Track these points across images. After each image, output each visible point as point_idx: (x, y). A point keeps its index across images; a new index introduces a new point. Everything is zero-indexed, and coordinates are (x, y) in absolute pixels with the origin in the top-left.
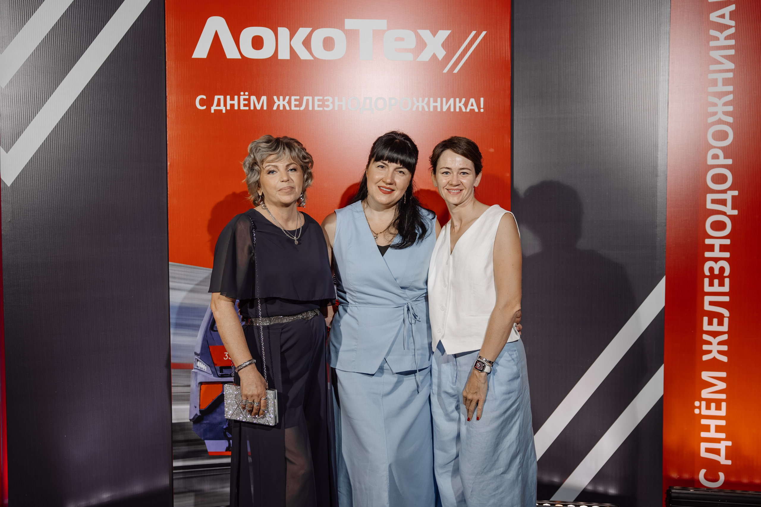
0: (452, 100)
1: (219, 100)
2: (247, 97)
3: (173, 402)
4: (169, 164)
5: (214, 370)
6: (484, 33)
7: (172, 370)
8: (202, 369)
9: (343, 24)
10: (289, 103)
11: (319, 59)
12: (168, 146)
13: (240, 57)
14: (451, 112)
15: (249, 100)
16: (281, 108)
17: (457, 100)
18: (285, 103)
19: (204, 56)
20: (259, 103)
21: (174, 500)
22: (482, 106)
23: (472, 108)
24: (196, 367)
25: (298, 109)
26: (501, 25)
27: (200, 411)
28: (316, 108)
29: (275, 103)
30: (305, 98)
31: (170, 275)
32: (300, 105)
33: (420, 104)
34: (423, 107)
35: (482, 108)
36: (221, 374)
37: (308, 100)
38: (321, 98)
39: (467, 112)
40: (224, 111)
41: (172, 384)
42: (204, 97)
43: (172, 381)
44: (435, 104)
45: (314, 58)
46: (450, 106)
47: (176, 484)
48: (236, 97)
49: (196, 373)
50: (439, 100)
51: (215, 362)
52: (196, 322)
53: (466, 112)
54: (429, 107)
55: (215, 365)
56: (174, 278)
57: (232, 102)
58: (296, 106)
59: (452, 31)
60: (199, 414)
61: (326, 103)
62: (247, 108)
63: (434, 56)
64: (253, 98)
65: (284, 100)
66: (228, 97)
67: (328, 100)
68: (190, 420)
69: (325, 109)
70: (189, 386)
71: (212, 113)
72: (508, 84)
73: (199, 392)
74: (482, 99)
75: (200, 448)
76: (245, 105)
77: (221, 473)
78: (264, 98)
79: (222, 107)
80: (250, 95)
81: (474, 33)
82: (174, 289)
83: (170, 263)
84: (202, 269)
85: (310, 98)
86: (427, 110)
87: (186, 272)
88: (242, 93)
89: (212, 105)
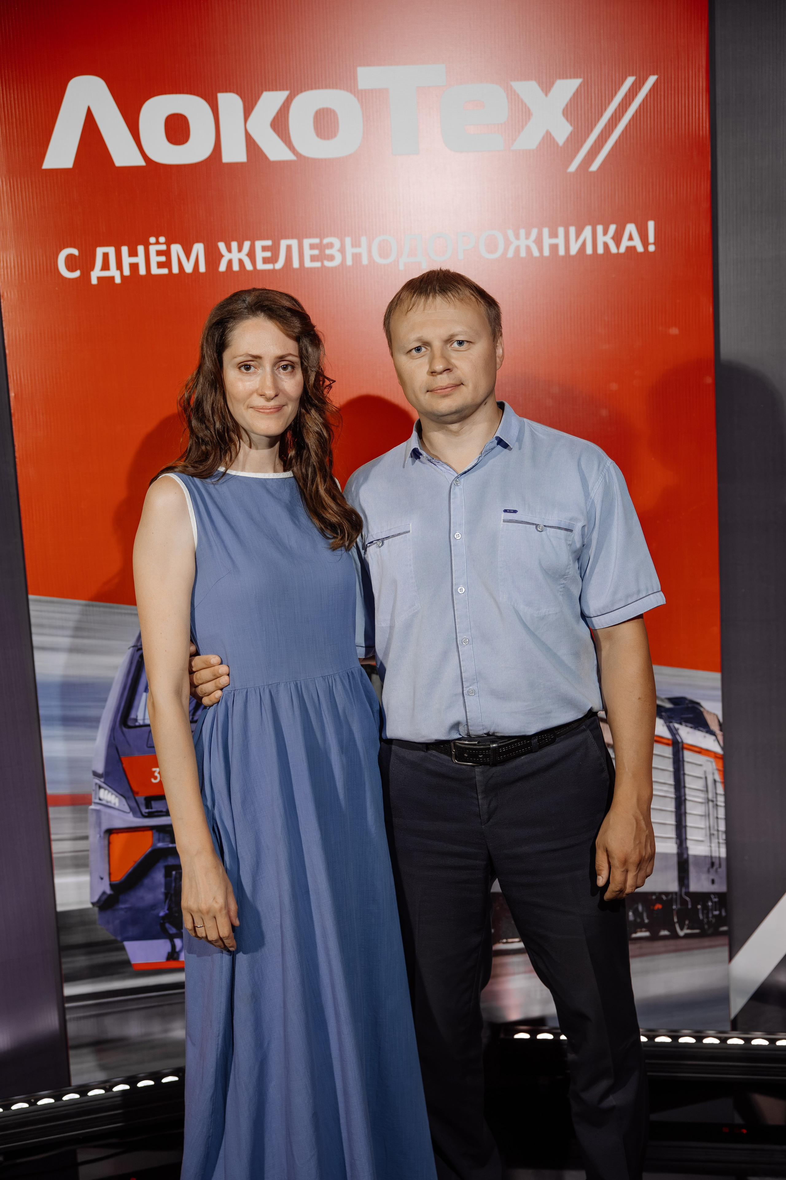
0: (588, 230)
1: (106, 256)
2: (164, 247)
3: (56, 872)
4: (12, 395)
5: (134, 804)
6: (652, 80)
7: (51, 810)
8: (109, 804)
9: (354, 77)
10: (251, 254)
11: (308, 158)
12: (8, 358)
13: (141, 162)
14: (587, 255)
15: (167, 253)
16: (236, 267)
17: (600, 229)
18: (243, 256)
19: (69, 163)
20: (188, 257)
21: (72, 1061)
22: (651, 238)
23: (631, 244)
24: (97, 801)
25: (269, 267)
26: (688, 60)
27: (112, 886)
28: (308, 264)
29: (222, 256)
30: (284, 243)
31: (33, 621)
32: (273, 260)
33: (523, 243)
34: (528, 248)
35: (651, 244)
36: (147, 810)
37: (289, 248)
38: (316, 241)
39: (621, 254)
40: (118, 280)
41: (53, 837)
42: (75, 252)
43: (53, 830)
44: (554, 241)
45: (297, 157)
46: (584, 244)
47: (72, 1028)
48: (141, 249)
49: (98, 812)
50: (561, 231)
51: (136, 789)
52: (91, 712)
53: (618, 254)
54: (541, 249)
55: (135, 793)
56: (41, 626)
57: (134, 260)
58: (265, 261)
59: (584, 81)
60: (109, 891)
61: (328, 252)
62: (165, 271)
63: (548, 137)
64: (176, 249)
65: (240, 250)
66: (125, 250)
67: (331, 246)
68: (93, 904)
69: (327, 264)
70: (86, 838)
71: (94, 285)
72: (705, 186)
73: (107, 848)
74: (651, 225)
75: (115, 957)
76: (160, 265)
77: (160, 1004)
78: (199, 248)
79: (113, 272)
80: (168, 244)
81: (630, 80)
82: (43, 649)
83: (31, 597)
84: (96, 606)
85: (294, 243)
86: (536, 253)
87: (66, 613)
88: (152, 240)
89: (92, 268)
